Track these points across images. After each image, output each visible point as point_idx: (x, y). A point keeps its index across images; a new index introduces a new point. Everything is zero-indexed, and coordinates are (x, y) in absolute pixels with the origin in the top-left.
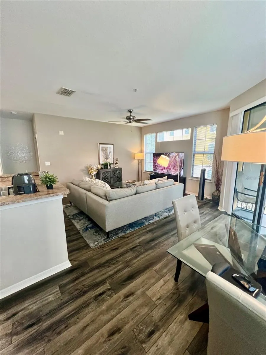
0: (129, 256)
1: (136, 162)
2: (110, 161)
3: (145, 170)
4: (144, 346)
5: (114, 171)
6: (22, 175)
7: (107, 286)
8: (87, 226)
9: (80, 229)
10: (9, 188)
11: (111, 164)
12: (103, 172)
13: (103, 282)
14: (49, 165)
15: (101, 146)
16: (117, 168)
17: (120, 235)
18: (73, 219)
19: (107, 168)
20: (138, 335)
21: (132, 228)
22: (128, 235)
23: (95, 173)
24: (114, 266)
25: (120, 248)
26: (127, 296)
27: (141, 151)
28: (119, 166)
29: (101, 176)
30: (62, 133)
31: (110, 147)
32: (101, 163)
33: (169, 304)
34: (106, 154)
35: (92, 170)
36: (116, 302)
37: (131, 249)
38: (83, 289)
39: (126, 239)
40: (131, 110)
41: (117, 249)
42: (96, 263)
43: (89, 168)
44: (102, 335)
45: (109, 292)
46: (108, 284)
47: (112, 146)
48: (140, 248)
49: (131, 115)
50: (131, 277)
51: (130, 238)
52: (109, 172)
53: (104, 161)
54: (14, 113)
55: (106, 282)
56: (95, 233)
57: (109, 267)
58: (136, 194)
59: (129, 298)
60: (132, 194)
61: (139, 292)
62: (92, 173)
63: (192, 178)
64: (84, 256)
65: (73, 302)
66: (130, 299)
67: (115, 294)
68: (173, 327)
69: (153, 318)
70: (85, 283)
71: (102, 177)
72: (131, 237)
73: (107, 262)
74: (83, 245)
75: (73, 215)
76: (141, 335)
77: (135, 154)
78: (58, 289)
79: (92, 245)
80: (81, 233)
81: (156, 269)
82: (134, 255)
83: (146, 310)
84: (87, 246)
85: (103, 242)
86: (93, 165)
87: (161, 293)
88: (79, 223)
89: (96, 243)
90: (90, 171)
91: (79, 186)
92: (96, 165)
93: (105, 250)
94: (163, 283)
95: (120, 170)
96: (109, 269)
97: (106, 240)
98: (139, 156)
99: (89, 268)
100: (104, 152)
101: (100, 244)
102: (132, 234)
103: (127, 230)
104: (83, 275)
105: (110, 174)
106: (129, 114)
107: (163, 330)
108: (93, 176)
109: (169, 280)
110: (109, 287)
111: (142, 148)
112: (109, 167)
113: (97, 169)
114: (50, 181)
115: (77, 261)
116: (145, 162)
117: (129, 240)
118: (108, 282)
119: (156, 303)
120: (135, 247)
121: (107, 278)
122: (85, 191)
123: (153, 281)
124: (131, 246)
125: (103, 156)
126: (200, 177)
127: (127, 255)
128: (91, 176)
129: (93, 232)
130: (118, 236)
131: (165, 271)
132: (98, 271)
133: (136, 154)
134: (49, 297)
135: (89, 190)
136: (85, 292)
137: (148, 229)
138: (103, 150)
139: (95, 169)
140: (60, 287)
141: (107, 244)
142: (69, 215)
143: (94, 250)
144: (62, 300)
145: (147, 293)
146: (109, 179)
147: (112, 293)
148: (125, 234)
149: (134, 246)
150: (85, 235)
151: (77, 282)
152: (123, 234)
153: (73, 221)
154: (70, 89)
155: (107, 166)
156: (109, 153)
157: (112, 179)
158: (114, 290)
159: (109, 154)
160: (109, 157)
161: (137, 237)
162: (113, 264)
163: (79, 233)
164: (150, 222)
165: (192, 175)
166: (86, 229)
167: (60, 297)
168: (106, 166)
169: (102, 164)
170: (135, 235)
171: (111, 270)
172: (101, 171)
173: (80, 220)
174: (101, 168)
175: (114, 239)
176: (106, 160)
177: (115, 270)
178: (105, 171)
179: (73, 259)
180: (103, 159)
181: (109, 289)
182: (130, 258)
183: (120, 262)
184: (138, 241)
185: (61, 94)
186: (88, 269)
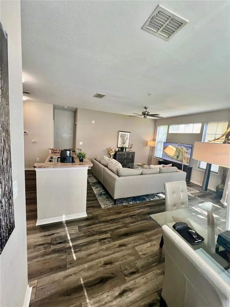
0: (128, 220)
1: (148, 148)
2: (126, 145)
3: (155, 156)
4: (126, 278)
5: (128, 154)
6: (66, 150)
7: (108, 235)
8: (102, 192)
9: (96, 193)
10: (58, 158)
11: (127, 148)
12: (119, 154)
13: (106, 232)
14: (82, 144)
15: (120, 133)
16: (131, 151)
17: (124, 204)
18: (93, 186)
19: (123, 151)
20: (124, 270)
21: (135, 201)
22: (130, 206)
23: (113, 153)
24: (115, 224)
25: (122, 213)
26: (121, 246)
27: (154, 140)
28: (133, 150)
29: (117, 156)
30: (93, 122)
31: (128, 135)
32: (119, 146)
33: (151, 260)
34: (123, 140)
35: (111, 152)
36: (112, 246)
37: (131, 216)
38: (92, 232)
39: (129, 208)
40: (147, 107)
41: (120, 213)
42: (103, 219)
43: (109, 149)
44: (100, 262)
45: (109, 240)
46: (109, 234)
47: (129, 133)
48: (138, 217)
49: (146, 111)
50: (127, 235)
51: (131, 208)
52: (124, 154)
53: (122, 145)
54: (66, 107)
55: (108, 233)
56: (106, 199)
57: (112, 224)
58: (141, 174)
59: (121, 247)
60: (138, 174)
61: (130, 246)
62: (111, 153)
63: (198, 169)
64: (97, 212)
65: (85, 238)
66: (123, 248)
67: (113, 242)
68: (150, 275)
69: (137, 265)
70: (94, 229)
71: (118, 158)
72: (133, 207)
73: (111, 220)
74: (97, 205)
75: (93, 183)
76: (126, 271)
78: (78, 228)
79: (103, 206)
80: (97, 196)
81: (147, 235)
82: (132, 220)
83: (132, 258)
84: (100, 206)
85: (111, 206)
86: (112, 148)
87: (147, 251)
88: (96, 190)
89: (106, 206)
90: (109, 151)
91: (100, 163)
92: (115, 148)
93: (111, 211)
94: (150, 245)
95: (133, 153)
96: (112, 225)
97: (113, 206)
98: (151, 143)
99: (99, 221)
100: (122, 138)
101: (108, 207)
102: (133, 206)
103: (130, 202)
104: (94, 224)
105: (125, 156)
106: (145, 110)
107: (142, 274)
108: (111, 156)
109: (155, 245)
110: (110, 236)
111: (155, 137)
112: (124, 151)
113: (115, 151)
114: (82, 157)
115: (91, 214)
116: (156, 149)
117: (130, 209)
118: (109, 233)
119: (141, 256)
120: (134, 215)
121: (109, 230)
122: (104, 167)
123: (142, 241)
124: (131, 213)
125: (121, 141)
126: (205, 169)
127: (127, 219)
128: (110, 156)
129: (105, 198)
130: (122, 205)
131: (154, 238)
132: (104, 224)
133: (148, 142)
134: (71, 231)
135: (106, 166)
136: (93, 235)
137: (147, 205)
138: (121, 136)
139: (113, 151)
140: (79, 227)
141: (114, 208)
142: (90, 183)
143: (104, 210)
144: (79, 235)
145: (136, 248)
146: (123, 160)
147: (111, 240)
148: (128, 204)
149: (132, 215)
150: (99, 199)
151: (89, 227)
152: (127, 204)
153: (92, 187)
154: (102, 94)
155: (124, 149)
156: (126, 139)
157: (125, 161)
158: (112, 239)
160: (126, 142)
161: (138, 209)
162: (116, 223)
163: (95, 196)
164: (151, 200)
165: (199, 166)
166: (101, 195)
167: (78, 233)
168: (122, 149)
169: (120, 148)
170: (136, 207)
171: (113, 226)
172: (117, 153)
173: (97, 188)
174: (118, 151)
175: (119, 206)
176: (123, 144)
177: (116, 227)
178: (120, 153)
179: (89, 212)
180: (121, 144)
181: (109, 238)
182: (128, 222)
183: (120, 222)
184: (137, 211)
185: (96, 97)
186: (97, 221)
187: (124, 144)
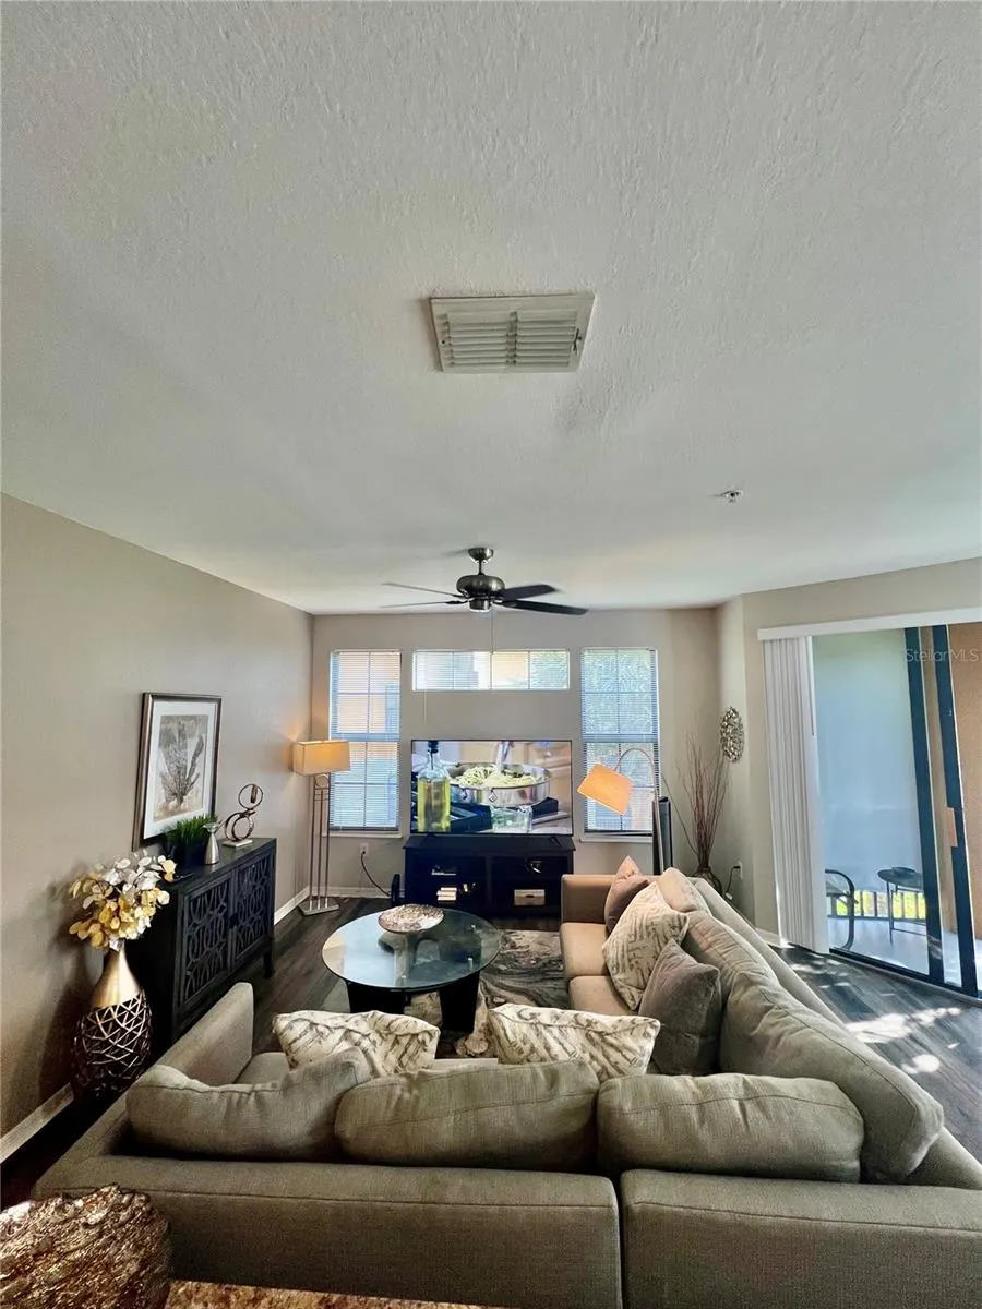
2: (195, 808)
5: (243, 873)
12: (195, 901)
15: (160, 710)
19: (204, 862)
27: (316, 730)
29: (184, 929)
31: (203, 719)
34: (178, 761)
47: (208, 709)
49: (480, 573)
52: (222, 885)
53: (168, 812)
63: (587, 835)
71: (190, 937)
77: (292, 746)
95: (266, 853)
100: (172, 749)
111: (315, 714)
112: (214, 852)
116: (331, 785)
125: (165, 779)
138: (167, 738)
146: (220, 940)
156: (196, 755)
157: (234, 936)
159: (193, 764)
160: (192, 779)
168: (185, 845)
169: (152, 841)
172: (184, 899)
176: (174, 802)
180: (164, 803)
187: (181, 800)
